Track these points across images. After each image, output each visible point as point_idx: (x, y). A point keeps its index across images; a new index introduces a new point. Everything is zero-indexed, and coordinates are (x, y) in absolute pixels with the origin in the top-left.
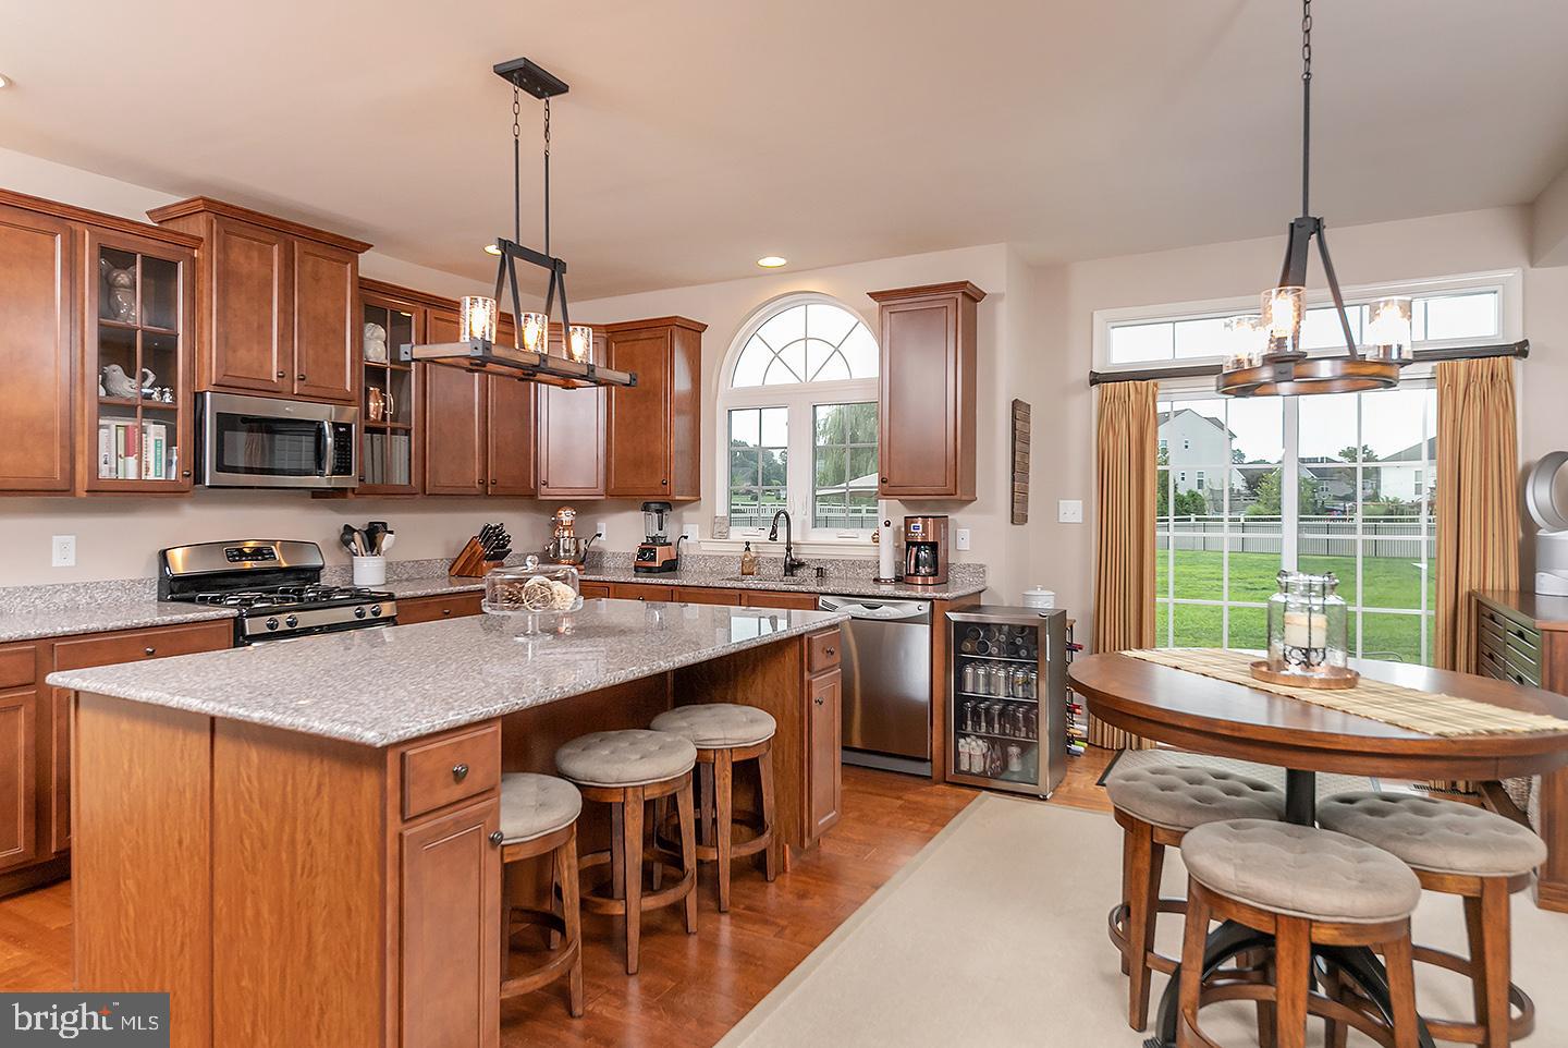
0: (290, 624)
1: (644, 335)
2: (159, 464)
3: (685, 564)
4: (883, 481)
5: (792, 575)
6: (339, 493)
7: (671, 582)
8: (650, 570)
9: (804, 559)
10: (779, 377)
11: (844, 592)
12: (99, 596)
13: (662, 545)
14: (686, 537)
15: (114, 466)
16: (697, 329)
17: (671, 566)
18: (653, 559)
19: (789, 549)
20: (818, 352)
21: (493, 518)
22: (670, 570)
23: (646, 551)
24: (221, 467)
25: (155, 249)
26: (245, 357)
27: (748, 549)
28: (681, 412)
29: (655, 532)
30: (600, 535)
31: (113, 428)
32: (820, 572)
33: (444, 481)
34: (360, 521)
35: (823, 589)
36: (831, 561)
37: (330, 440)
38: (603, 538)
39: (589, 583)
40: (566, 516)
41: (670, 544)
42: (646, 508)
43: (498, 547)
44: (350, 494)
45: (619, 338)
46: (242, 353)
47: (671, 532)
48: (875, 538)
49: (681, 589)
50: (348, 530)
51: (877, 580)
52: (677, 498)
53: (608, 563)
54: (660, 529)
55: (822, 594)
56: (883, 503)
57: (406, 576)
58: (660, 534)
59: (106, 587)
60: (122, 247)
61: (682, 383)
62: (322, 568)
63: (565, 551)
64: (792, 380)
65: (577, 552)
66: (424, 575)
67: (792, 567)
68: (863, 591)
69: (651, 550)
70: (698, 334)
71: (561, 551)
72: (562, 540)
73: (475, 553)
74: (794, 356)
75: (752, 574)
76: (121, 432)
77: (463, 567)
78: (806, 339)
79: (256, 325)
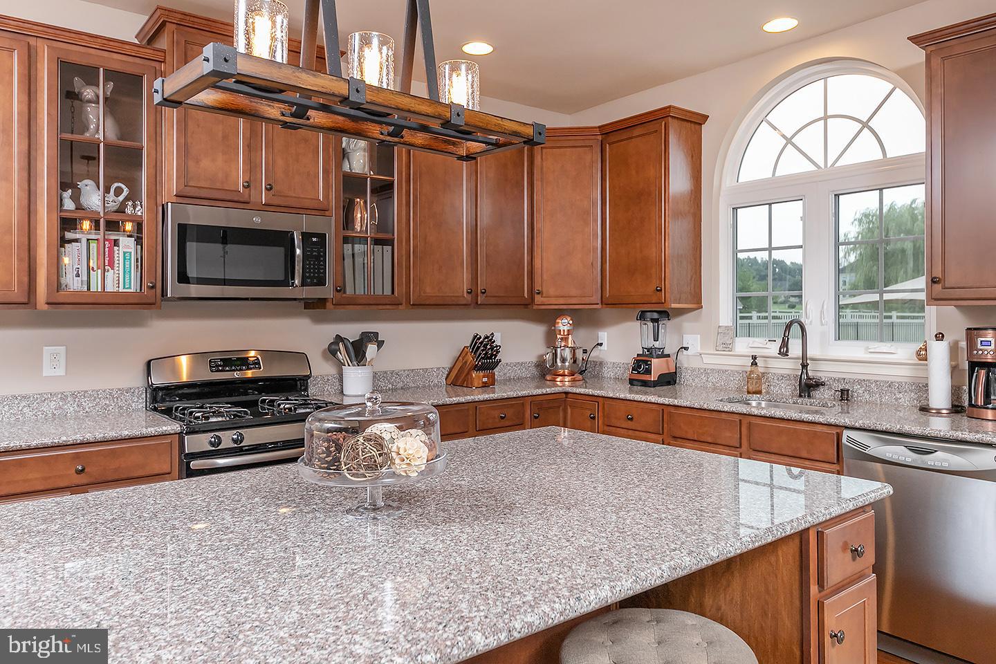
0: (235, 441)
1: (637, 132)
2: (127, 276)
3: (685, 377)
4: (934, 281)
5: (809, 396)
6: (319, 303)
7: (661, 400)
8: (645, 384)
9: (823, 377)
10: (793, 165)
11: (879, 428)
12: (87, 405)
13: (658, 357)
14: (687, 349)
15: (85, 278)
16: (695, 121)
17: (669, 380)
18: (648, 372)
19: (804, 366)
20: (841, 131)
21: (482, 328)
22: (669, 383)
23: (641, 364)
24: (183, 278)
25: (117, 62)
26: (209, 167)
27: (754, 364)
28: (678, 215)
29: (650, 343)
30: (601, 344)
31: (84, 241)
32: (845, 395)
33: (429, 290)
34: (352, 331)
35: (847, 421)
36: (860, 382)
37: (298, 251)
38: (604, 347)
39: (579, 397)
40: (564, 324)
41: (668, 356)
42: (642, 317)
43: (486, 357)
44: (329, 305)
45: (612, 138)
46: (206, 163)
47: (668, 342)
48: (922, 355)
49: (673, 410)
50: (339, 339)
51: (925, 409)
52: (674, 306)
53: (608, 372)
54: (656, 339)
55: (847, 428)
56: (931, 311)
57: (400, 385)
58: (657, 344)
59: (94, 396)
60: (84, 62)
61: (678, 182)
62: (309, 377)
63: (564, 360)
64: (808, 167)
65: (575, 362)
66: (420, 384)
67: (808, 387)
68: (907, 428)
69: (646, 362)
70: (697, 126)
71: (558, 360)
72: (559, 349)
73: (466, 362)
74: (811, 141)
75: (759, 392)
76: (93, 245)
77: (457, 376)
78: (826, 118)
79: (220, 134)
